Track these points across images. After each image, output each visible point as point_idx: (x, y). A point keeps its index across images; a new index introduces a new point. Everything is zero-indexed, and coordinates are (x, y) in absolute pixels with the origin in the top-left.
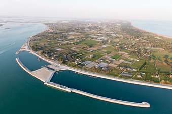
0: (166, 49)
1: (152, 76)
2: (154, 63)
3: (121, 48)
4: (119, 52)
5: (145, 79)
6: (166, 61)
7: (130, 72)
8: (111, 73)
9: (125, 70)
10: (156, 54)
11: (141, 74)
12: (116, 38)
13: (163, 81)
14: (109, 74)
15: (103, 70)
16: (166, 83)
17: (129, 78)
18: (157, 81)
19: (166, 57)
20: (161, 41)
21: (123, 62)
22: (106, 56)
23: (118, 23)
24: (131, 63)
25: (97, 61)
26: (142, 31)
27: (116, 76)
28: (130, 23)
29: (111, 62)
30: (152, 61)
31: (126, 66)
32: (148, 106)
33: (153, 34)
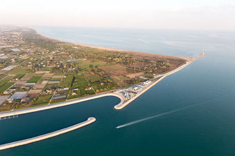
0: (88, 58)
1: (86, 89)
2: (83, 75)
3: (37, 66)
4: (37, 72)
5: (81, 95)
6: (93, 70)
7: (62, 93)
8: (38, 102)
9: (55, 93)
10: (81, 66)
11: (75, 91)
12: (23, 53)
13: (97, 91)
14: (35, 105)
15: (23, 103)
16: (100, 92)
17: (63, 100)
18: (92, 93)
19: (91, 66)
20: (80, 51)
21: (47, 84)
22: (17, 82)
23: (15, 31)
24: (58, 82)
25: (5, 93)
26: (54, 40)
27: (46, 103)
28: (34, 32)
29: (31, 87)
30: (79, 74)
31: (54, 88)
32: (94, 120)
33: (69, 43)
